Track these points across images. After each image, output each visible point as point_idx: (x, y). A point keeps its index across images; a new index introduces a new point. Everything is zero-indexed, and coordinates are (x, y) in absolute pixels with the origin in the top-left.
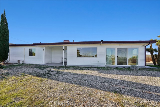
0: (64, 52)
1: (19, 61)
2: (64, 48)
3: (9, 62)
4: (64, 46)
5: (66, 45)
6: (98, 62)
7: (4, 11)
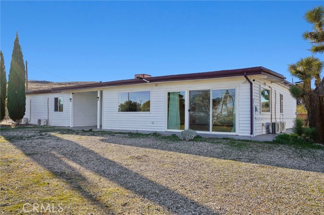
0: (99, 102)
1: (39, 121)
2: (99, 96)
3: (29, 123)
4: (98, 90)
5: (101, 88)
6: (153, 123)
7: (17, 35)
